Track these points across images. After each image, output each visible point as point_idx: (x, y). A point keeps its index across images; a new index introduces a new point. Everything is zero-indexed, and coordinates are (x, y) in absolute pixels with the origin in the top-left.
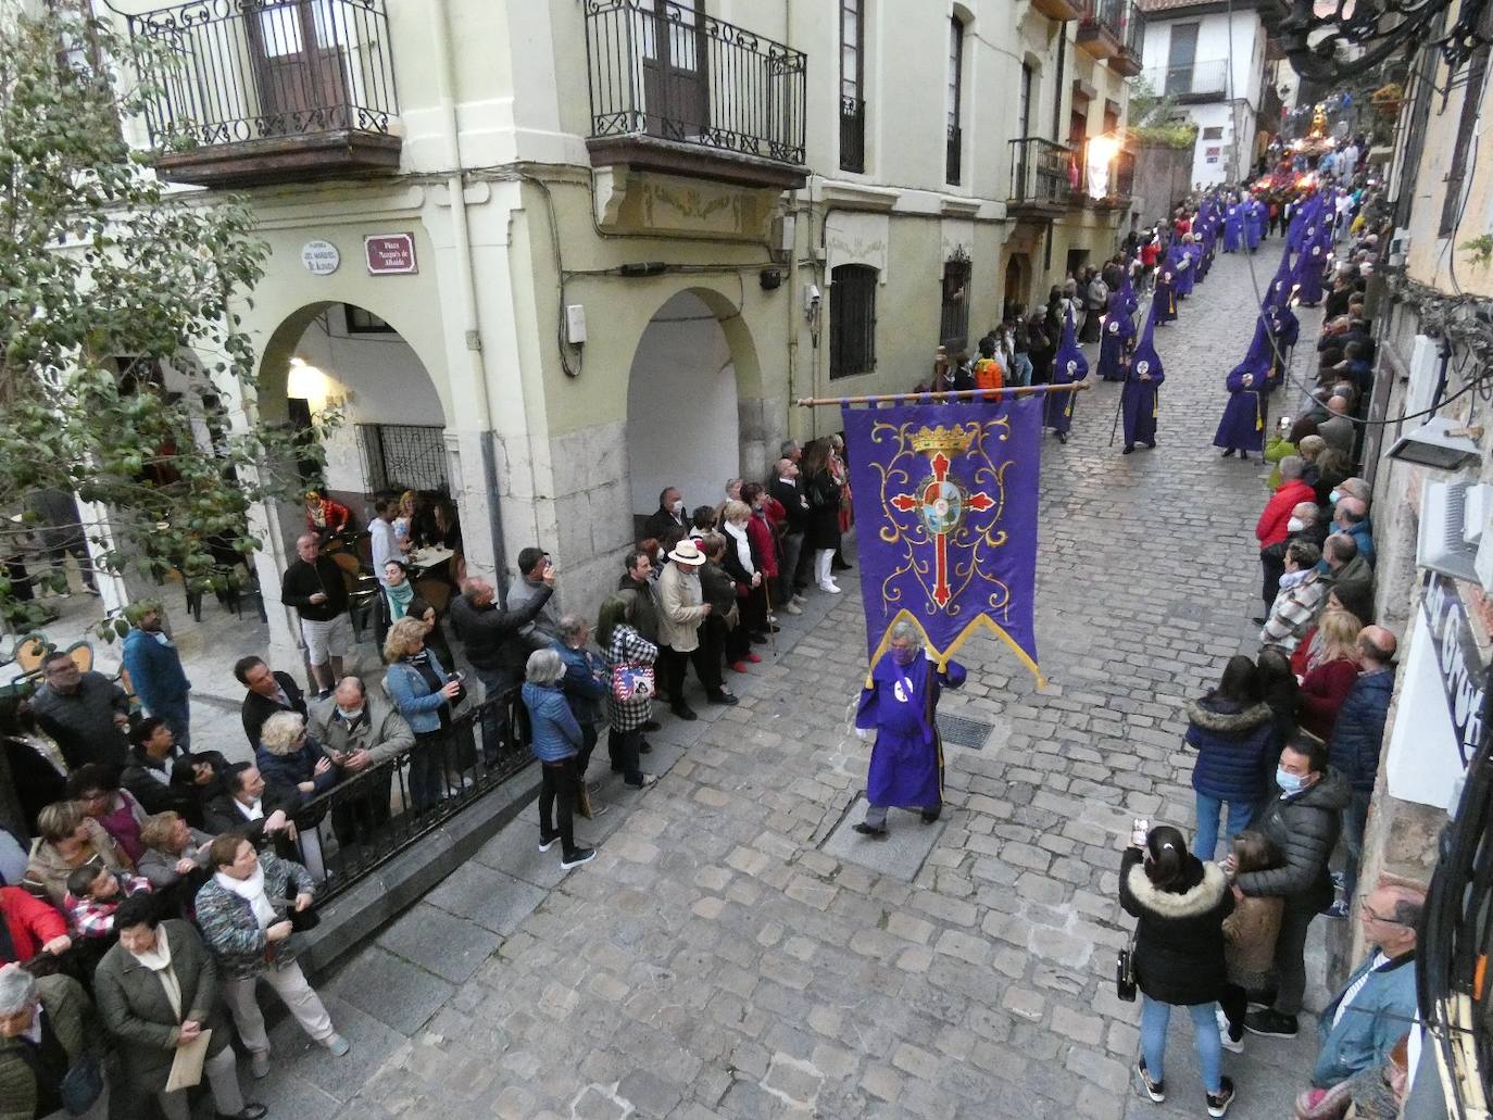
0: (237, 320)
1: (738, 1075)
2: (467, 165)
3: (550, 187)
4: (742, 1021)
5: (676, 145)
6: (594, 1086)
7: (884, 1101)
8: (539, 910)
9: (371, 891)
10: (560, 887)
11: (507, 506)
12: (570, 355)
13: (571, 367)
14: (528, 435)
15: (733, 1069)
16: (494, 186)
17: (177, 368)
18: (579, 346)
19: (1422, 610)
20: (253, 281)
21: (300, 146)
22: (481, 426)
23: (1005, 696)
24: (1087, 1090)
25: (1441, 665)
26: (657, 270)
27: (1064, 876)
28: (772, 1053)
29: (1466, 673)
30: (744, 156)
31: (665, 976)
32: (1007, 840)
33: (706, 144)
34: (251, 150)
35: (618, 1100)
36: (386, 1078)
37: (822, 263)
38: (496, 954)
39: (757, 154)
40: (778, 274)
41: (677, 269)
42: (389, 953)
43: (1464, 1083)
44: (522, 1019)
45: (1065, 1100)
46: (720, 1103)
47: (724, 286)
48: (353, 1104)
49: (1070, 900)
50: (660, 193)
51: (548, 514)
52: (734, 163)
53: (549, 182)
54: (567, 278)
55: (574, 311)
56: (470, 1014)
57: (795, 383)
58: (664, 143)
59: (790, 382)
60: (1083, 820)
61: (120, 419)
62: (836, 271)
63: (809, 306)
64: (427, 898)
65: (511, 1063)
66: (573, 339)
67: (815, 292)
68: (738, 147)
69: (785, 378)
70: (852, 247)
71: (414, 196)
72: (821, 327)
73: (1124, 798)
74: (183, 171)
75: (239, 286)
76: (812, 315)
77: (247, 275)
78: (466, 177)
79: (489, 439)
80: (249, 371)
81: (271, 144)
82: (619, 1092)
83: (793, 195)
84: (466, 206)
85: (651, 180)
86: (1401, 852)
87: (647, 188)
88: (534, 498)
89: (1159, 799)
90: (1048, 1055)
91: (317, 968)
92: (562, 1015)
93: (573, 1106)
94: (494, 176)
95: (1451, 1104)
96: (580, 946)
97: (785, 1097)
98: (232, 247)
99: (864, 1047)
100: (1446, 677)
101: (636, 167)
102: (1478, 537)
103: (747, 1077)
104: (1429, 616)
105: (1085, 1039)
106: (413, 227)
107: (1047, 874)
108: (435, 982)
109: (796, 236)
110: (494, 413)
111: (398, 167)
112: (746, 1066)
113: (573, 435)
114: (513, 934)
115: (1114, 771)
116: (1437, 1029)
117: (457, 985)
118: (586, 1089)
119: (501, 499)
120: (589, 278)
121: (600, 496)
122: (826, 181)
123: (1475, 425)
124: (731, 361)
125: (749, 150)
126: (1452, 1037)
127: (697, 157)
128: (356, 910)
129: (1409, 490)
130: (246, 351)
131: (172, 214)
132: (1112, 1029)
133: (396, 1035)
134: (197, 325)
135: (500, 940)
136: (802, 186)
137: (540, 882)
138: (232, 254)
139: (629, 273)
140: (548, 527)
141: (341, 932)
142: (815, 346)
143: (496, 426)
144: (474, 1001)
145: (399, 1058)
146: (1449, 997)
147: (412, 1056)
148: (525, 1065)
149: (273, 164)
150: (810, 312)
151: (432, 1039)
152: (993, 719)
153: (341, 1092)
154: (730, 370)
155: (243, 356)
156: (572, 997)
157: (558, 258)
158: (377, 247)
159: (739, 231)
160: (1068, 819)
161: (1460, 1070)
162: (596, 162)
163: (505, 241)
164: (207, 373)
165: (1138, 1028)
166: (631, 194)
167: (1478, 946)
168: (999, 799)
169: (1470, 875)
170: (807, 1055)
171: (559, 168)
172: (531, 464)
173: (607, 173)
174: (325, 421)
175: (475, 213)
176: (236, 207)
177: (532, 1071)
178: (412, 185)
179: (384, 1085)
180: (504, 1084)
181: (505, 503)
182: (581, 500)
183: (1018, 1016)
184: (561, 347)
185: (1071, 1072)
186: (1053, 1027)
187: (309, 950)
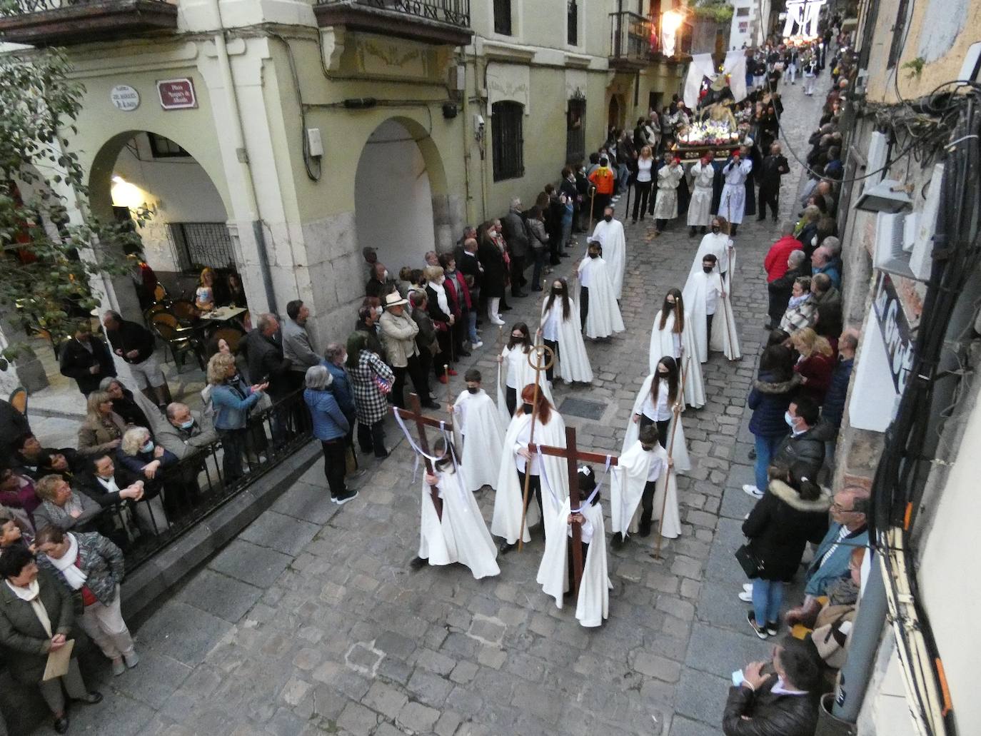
0: (66, 143)
1: (452, 629)
2: (228, 25)
3: (289, 42)
4: (453, 596)
5: (378, 11)
6: (359, 643)
7: (544, 637)
8: (316, 538)
9: (202, 533)
10: (329, 523)
11: (275, 272)
12: (312, 165)
13: (313, 173)
14: (287, 222)
15: (448, 626)
16: (248, 41)
17: (25, 180)
18: (317, 159)
19: (873, 308)
20: (75, 113)
21: (101, 11)
22: (253, 217)
23: (614, 386)
24: (668, 620)
25: (884, 338)
26: (370, 104)
28: (472, 614)
29: (901, 340)
30: (427, 20)
31: (402, 573)
33: (399, 11)
34: (64, 16)
35: (375, 651)
36: (221, 650)
37: (485, 100)
38: (289, 567)
39: (436, 19)
40: (455, 107)
41: (385, 103)
42: (217, 572)
43: (897, 581)
44: (310, 607)
45: (655, 627)
46: (441, 647)
47: (417, 115)
48: (200, 668)
50: (369, 47)
51: (305, 277)
52: (420, 25)
53: (288, 38)
54: (306, 109)
55: (313, 133)
56: (275, 606)
57: (470, 184)
58: (369, 9)
59: (467, 184)
62: (495, 106)
63: (477, 130)
64: (241, 536)
65: (303, 633)
66: (313, 153)
67: (481, 120)
68: (422, 13)
69: (463, 181)
70: (505, 89)
71: (190, 50)
72: (486, 145)
74: (14, 33)
75: (64, 117)
76: (479, 137)
77: (70, 108)
78: (228, 35)
79: (259, 226)
80: (80, 182)
81: (80, 10)
82: (376, 646)
83: (463, 50)
84: (229, 57)
85: (363, 38)
86: (857, 461)
87: (359, 43)
88: (294, 266)
89: (710, 444)
90: (646, 601)
91: (168, 585)
92: (336, 602)
93: (346, 656)
94: (247, 34)
95: (889, 593)
96: (344, 559)
97: (482, 640)
98: (55, 87)
99: (531, 606)
100: (887, 346)
101: (351, 28)
102: (912, 247)
103: (458, 630)
104: (877, 312)
105: (668, 590)
106: (191, 73)
108: (250, 588)
109: (466, 79)
110: (262, 208)
111: (176, 27)
112: (456, 623)
113: (318, 222)
114: (299, 555)
116: (881, 550)
117: (265, 589)
118: (353, 646)
119: (271, 268)
120: (321, 109)
121: (341, 264)
122: (485, 41)
123: (910, 183)
124: (425, 169)
125: (430, 16)
126: (890, 554)
127: (394, 20)
128: (192, 546)
129: (865, 237)
130: (76, 167)
131: (9, 66)
132: (683, 582)
133: (226, 623)
134: (36, 147)
135: (291, 559)
136: (469, 43)
137: (316, 521)
138: (56, 92)
139: (351, 106)
140: (305, 285)
141: (182, 561)
142: (482, 158)
143: (262, 218)
144: (276, 598)
145: (229, 637)
146: (889, 530)
147: (238, 635)
148: (314, 635)
149: (82, 26)
150: (478, 134)
151: (250, 623)
152: (607, 401)
153: (193, 661)
154: (425, 175)
155: (74, 171)
156: (341, 590)
157: (299, 93)
158: (166, 89)
159: (427, 76)
161: (895, 573)
162: (321, 24)
163: (259, 82)
164: (48, 183)
165: (699, 582)
166: (348, 49)
167: (907, 497)
168: (612, 450)
169: (904, 454)
170: (495, 613)
171: (295, 28)
172: (290, 243)
173: (328, 31)
174: (139, 216)
175: (236, 62)
176: (56, 57)
177: (319, 637)
178: (188, 41)
179: (220, 655)
180: (301, 647)
181: (274, 271)
182: (327, 267)
183: (627, 579)
184: (305, 159)
185: (659, 610)
186: (648, 585)
187: (162, 574)
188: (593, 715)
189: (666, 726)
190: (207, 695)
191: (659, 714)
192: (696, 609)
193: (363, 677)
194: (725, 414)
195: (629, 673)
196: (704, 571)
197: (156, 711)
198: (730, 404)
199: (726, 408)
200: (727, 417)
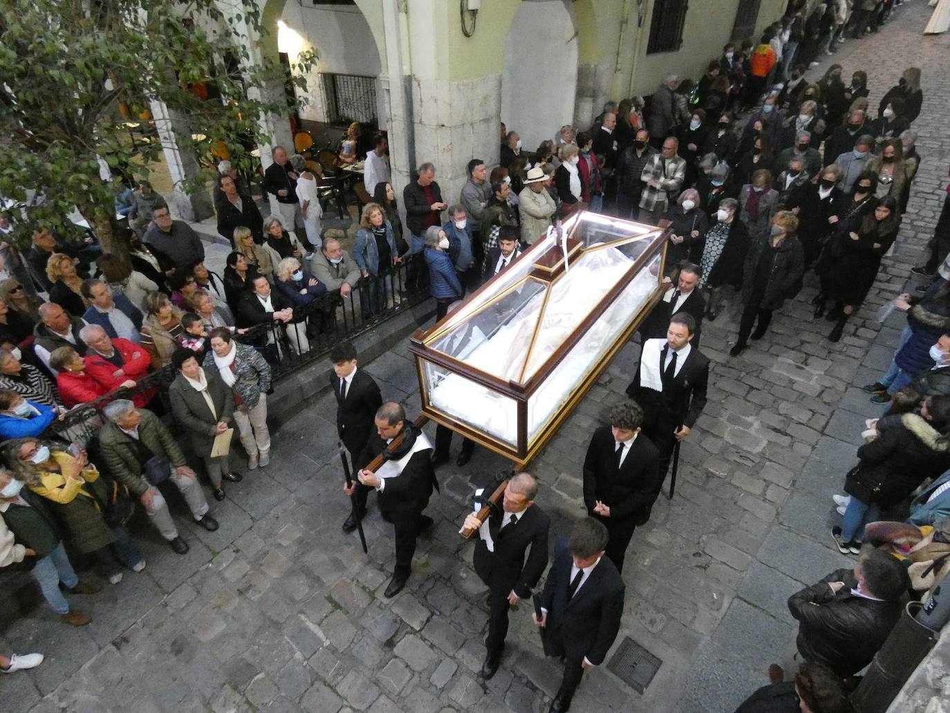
11: (418, 130)
12: (468, 20)
13: (468, 29)
14: (436, 79)
18: (474, 13)
22: (405, 71)
24: (747, 517)
27: (756, 401)
28: (559, 473)
32: (721, 376)
35: (470, 484)
45: (733, 520)
48: (326, 467)
49: (757, 414)
51: (446, 138)
57: (621, 55)
59: (618, 54)
60: (775, 370)
61: (186, 44)
66: (471, 6)
69: (614, 50)
72: (646, 10)
73: (806, 360)
79: (408, 82)
80: (256, 21)
82: (470, 481)
88: (437, 125)
89: (830, 363)
90: (728, 496)
91: (306, 397)
93: (445, 483)
97: (565, 496)
103: (544, 483)
105: (753, 492)
107: (745, 398)
110: (414, 62)
113: (465, 81)
114: (412, 394)
115: (803, 342)
118: (452, 477)
119: (416, 126)
121: (480, 127)
124: (577, 34)
130: (255, 6)
132: (770, 487)
135: (407, 395)
140: (445, 146)
142: (639, 26)
143: (414, 73)
160: (765, 368)
165: (787, 490)
172: (436, 100)
181: (417, 128)
182: (468, 128)
183: (712, 473)
184: (462, 12)
185: (739, 506)
186: (733, 482)
187: (301, 387)
188: (658, 579)
189: (726, 605)
190: (331, 489)
191: (721, 594)
192: (778, 514)
193: (457, 503)
194: (855, 335)
195: (697, 553)
196: (794, 482)
197: (291, 492)
198: (863, 326)
199: (857, 329)
200: (856, 339)
